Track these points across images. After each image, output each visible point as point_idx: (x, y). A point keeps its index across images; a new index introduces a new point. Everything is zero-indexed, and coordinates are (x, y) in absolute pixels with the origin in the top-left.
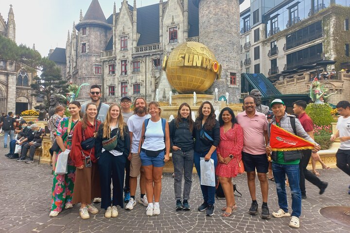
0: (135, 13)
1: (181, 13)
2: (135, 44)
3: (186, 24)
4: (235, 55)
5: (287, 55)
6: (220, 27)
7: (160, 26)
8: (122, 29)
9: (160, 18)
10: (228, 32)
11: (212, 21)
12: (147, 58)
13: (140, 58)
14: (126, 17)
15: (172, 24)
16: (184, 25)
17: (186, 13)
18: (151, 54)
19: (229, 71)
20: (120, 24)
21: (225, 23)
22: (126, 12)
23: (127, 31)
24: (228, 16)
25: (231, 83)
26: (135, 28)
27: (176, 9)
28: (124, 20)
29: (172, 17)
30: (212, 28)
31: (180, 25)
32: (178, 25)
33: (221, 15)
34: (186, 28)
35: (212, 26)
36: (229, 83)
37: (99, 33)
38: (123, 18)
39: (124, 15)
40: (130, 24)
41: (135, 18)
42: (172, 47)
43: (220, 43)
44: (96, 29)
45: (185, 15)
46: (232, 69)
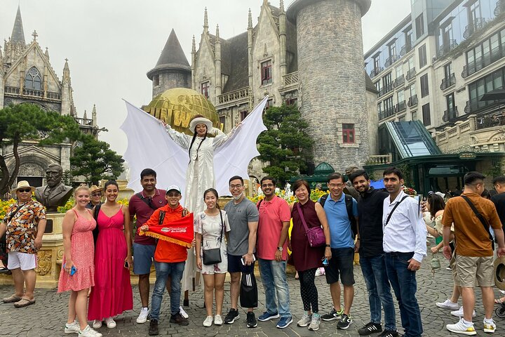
0: (218, 46)
1: (276, 39)
2: (219, 92)
3: (283, 53)
4: (350, 94)
5: (469, 85)
6: (323, 53)
7: (249, 62)
8: (201, 72)
9: (250, 49)
10: (337, 59)
11: (311, 45)
12: (234, 111)
13: (226, 112)
14: (207, 54)
15: (264, 56)
16: (280, 56)
17: (283, 38)
18: (238, 105)
19: (341, 121)
20: (200, 64)
21: (331, 46)
22: (206, 47)
23: (210, 73)
24: (336, 34)
25: (345, 140)
26: (218, 68)
27: (268, 34)
28: (205, 58)
29: (264, 46)
30: (312, 56)
31: (275, 56)
32: (273, 56)
33: (325, 34)
34: (283, 60)
35: (312, 53)
36: (340, 141)
37: (175, 81)
38: (203, 56)
39: (205, 51)
40: (212, 63)
41: (218, 54)
42: (265, 91)
43: (323, 78)
44: (171, 76)
45: (281, 40)
46: (347, 117)
